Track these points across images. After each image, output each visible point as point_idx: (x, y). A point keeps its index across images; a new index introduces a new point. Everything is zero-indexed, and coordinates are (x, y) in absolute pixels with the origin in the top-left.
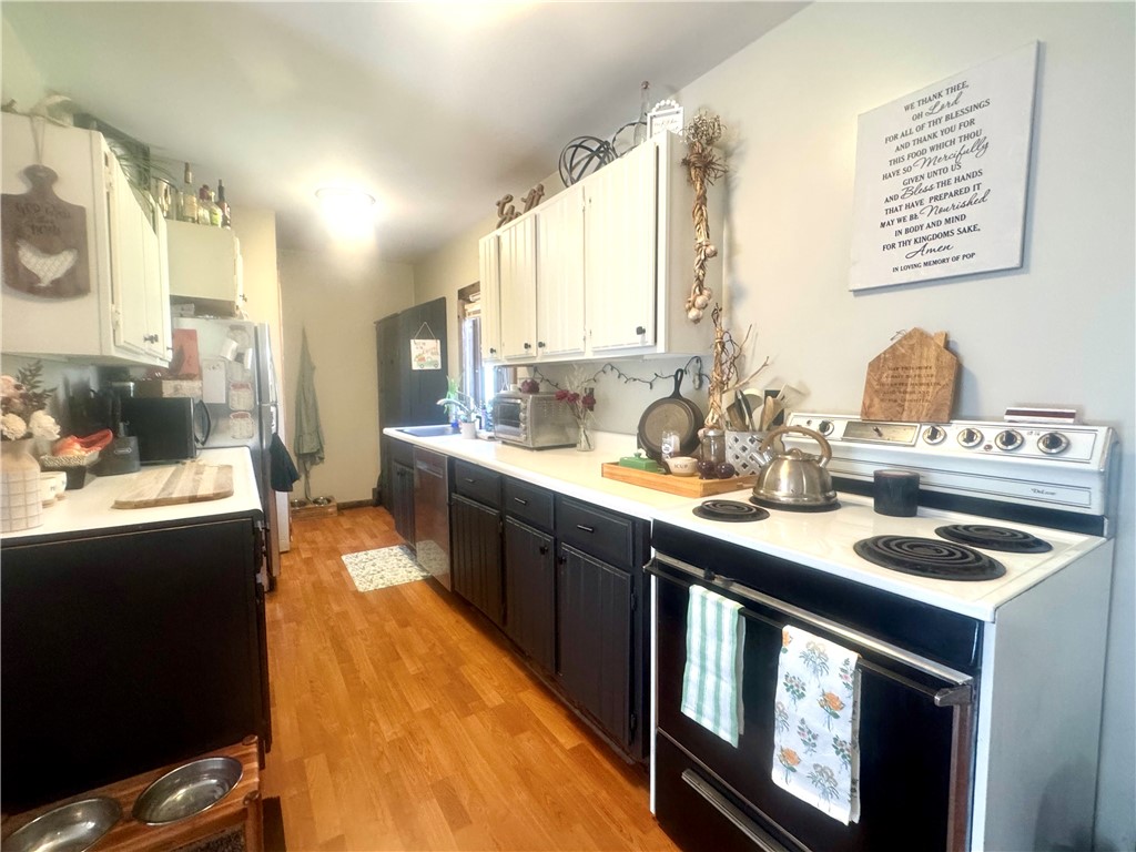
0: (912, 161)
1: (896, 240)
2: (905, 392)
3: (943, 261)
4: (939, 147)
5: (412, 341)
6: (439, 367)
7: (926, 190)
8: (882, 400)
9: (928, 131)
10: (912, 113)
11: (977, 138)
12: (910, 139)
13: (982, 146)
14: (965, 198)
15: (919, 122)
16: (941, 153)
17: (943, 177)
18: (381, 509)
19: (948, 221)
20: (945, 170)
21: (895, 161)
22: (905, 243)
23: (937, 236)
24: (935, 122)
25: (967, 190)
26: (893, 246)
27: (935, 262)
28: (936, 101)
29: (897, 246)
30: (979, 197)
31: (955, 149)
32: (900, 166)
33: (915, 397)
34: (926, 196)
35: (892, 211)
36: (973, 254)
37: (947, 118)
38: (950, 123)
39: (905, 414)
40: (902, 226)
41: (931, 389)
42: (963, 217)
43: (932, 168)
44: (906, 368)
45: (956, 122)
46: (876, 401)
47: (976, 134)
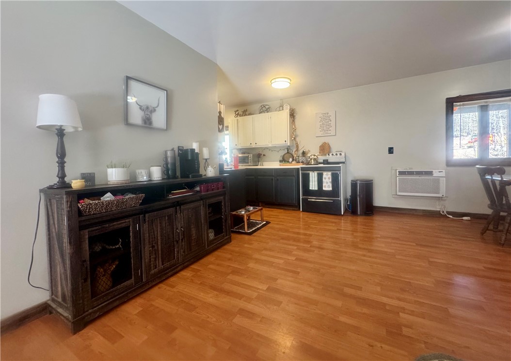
1: (322, 130)
2: (324, 150)
3: (327, 134)
4: (326, 120)
10: (322, 115)
12: (322, 118)
19: (328, 129)
20: (326, 123)
24: (325, 117)
28: (325, 114)
30: (330, 127)
32: (321, 121)
35: (320, 127)
36: (330, 133)
39: (325, 153)
41: (328, 149)
44: (324, 147)
46: (321, 151)
47: (330, 119)
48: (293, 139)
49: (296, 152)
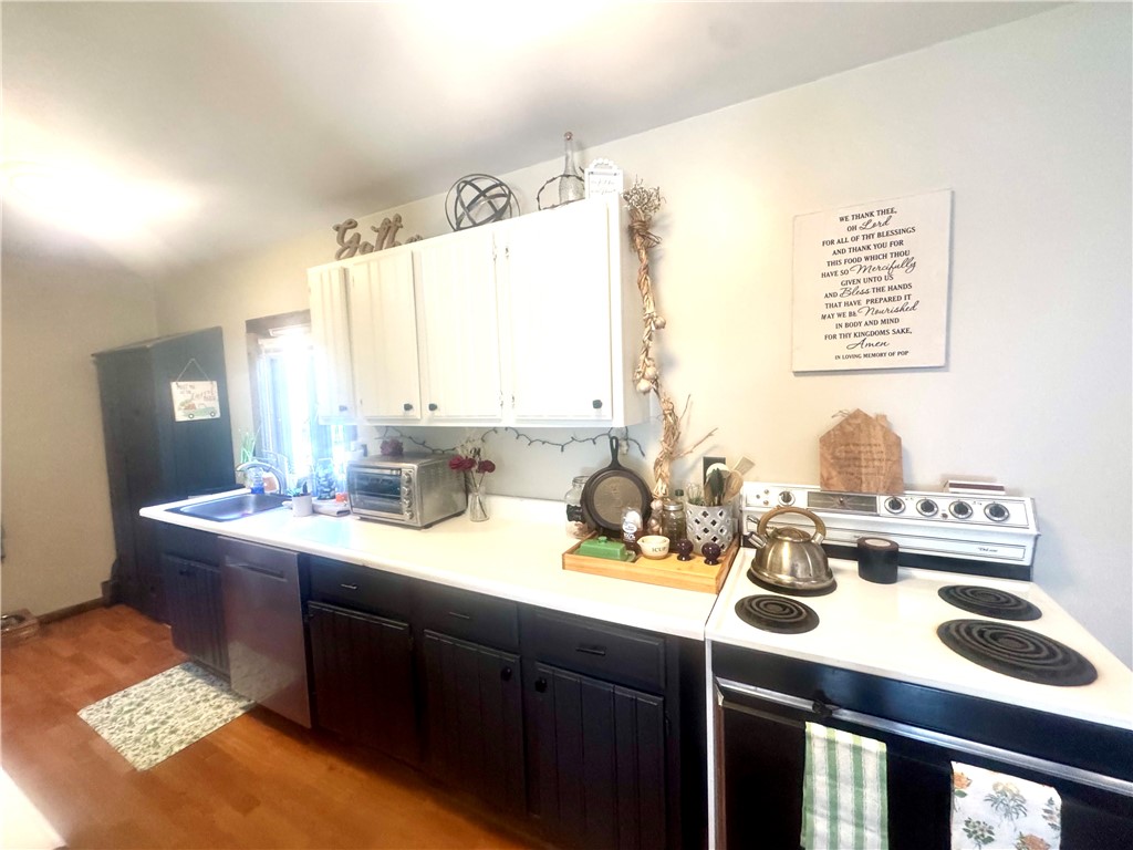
0: (848, 266)
1: (838, 332)
2: (860, 466)
3: (881, 355)
4: (873, 258)
5: (174, 385)
6: (218, 415)
7: (862, 293)
8: (840, 473)
9: (861, 243)
10: (846, 224)
11: (905, 257)
12: (845, 246)
13: (910, 264)
14: (899, 304)
15: (854, 233)
16: (875, 263)
17: (877, 284)
18: (122, 610)
19: (883, 322)
20: (879, 279)
21: (833, 263)
22: (845, 336)
23: (875, 333)
24: (868, 237)
25: (899, 298)
26: (835, 337)
27: (874, 355)
28: (868, 219)
29: (838, 337)
30: (911, 305)
31: (888, 262)
32: (838, 268)
33: (870, 470)
34: (864, 298)
35: (831, 305)
36: (906, 353)
37: (879, 235)
38: (881, 240)
39: (864, 485)
40: (842, 321)
41: (883, 464)
42: (896, 321)
43: (867, 275)
44: (858, 445)
45: (888, 240)
46: (834, 473)
47: (905, 253)
48: (644, 385)
49: (666, 468)
